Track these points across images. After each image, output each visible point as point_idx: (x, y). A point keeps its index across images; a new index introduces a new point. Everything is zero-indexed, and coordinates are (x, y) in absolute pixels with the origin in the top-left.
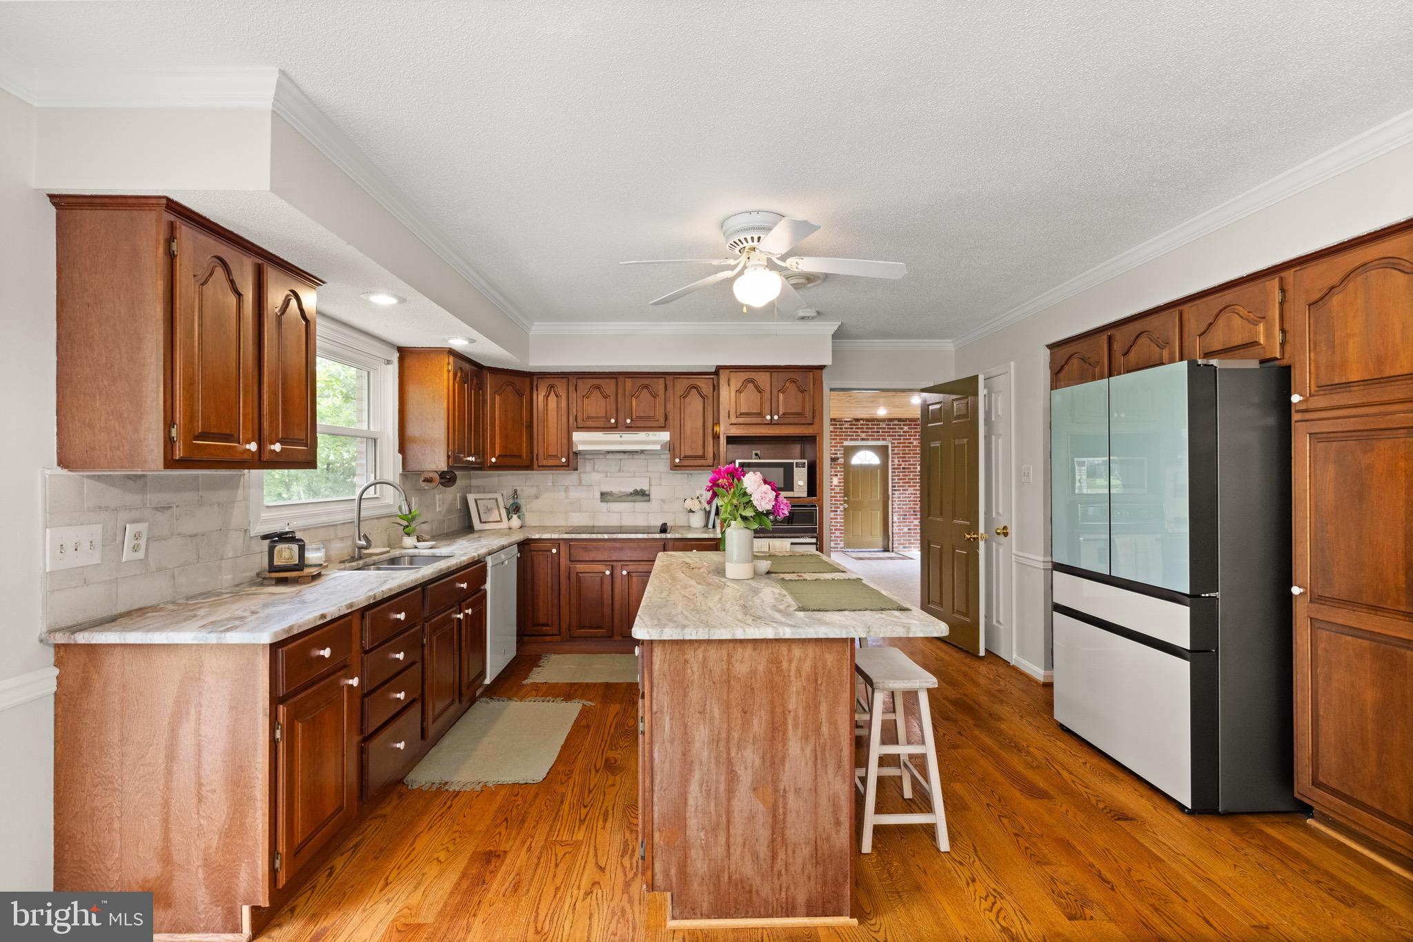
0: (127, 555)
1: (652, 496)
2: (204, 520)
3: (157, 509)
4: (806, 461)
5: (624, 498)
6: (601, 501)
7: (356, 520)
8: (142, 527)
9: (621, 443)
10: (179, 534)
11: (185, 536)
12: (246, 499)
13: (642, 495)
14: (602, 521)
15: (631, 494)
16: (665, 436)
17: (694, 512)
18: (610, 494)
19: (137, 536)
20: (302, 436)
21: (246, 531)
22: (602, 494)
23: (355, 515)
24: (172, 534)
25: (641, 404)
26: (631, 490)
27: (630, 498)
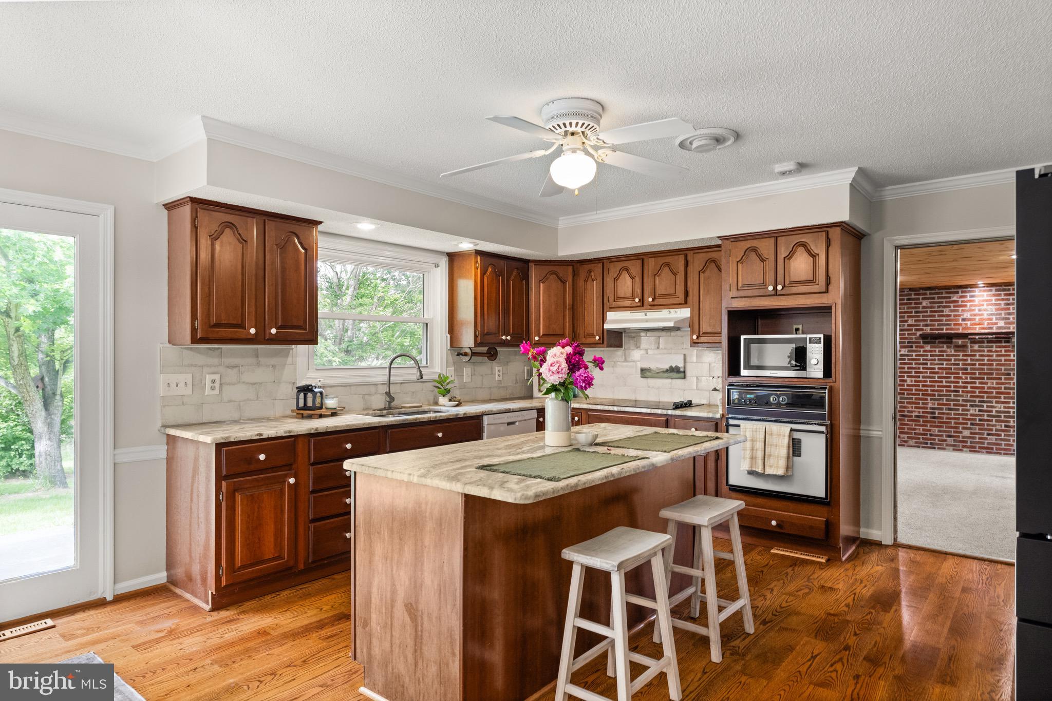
0: (208, 391)
1: (688, 373)
2: (261, 375)
3: (228, 367)
4: (822, 336)
5: (661, 375)
6: (641, 377)
7: (387, 382)
8: (217, 377)
9: (647, 321)
10: (244, 382)
11: (248, 383)
12: (294, 364)
13: (677, 372)
14: (642, 397)
15: (667, 371)
16: (685, 313)
17: (718, 390)
18: (649, 370)
19: (213, 382)
20: (301, 323)
21: (294, 383)
22: (642, 370)
23: (386, 379)
24: (239, 382)
25: (664, 283)
26: (667, 367)
27: (666, 375)
